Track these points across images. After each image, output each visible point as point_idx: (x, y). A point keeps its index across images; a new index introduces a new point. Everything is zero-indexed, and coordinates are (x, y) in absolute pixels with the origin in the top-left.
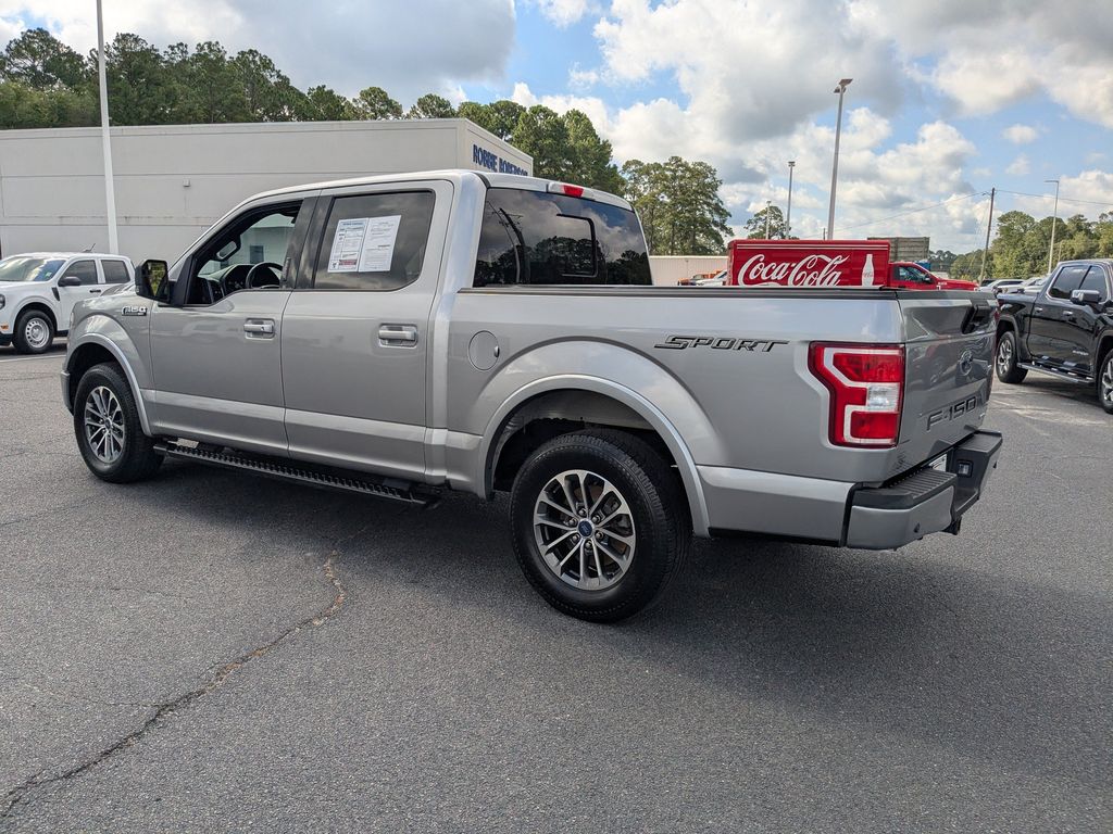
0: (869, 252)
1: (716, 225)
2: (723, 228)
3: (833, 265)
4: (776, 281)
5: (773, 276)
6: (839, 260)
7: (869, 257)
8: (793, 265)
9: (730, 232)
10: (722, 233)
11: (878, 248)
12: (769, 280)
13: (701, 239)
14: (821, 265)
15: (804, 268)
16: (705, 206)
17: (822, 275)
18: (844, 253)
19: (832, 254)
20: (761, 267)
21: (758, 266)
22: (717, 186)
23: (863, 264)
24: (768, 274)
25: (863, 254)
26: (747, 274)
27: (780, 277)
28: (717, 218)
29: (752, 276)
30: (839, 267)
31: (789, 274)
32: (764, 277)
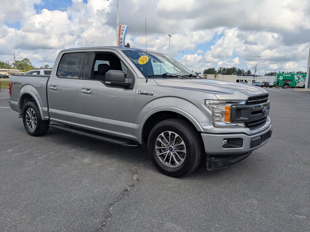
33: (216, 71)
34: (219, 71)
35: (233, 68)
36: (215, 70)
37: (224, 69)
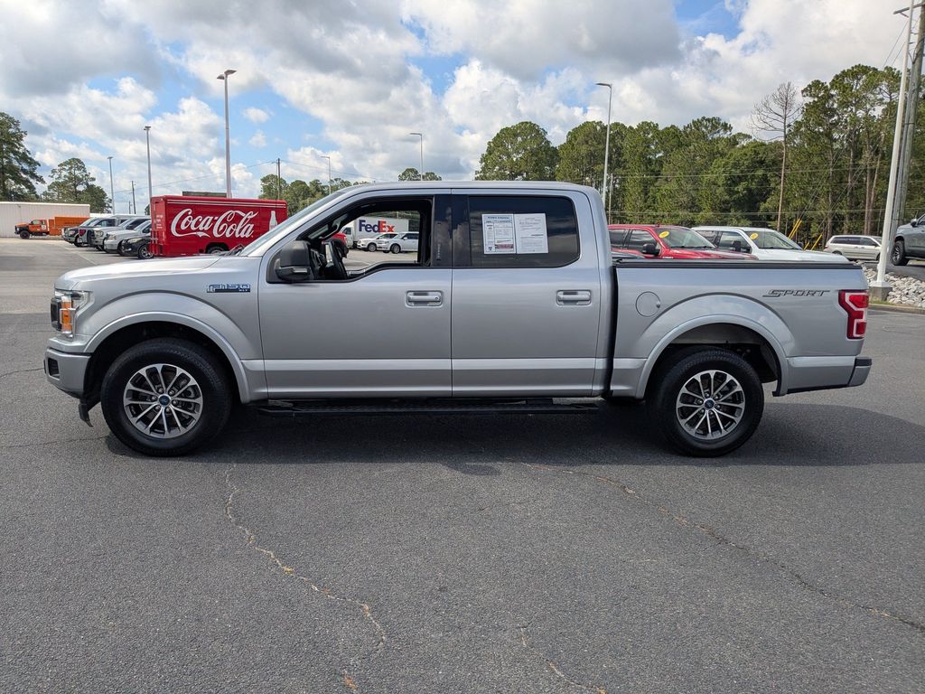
0: (272, 209)
1: (25, 172)
2: (33, 176)
3: (247, 219)
4: (203, 231)
5: (201, 227)
6: (251, 215)
7: (273, 213)
8: (216, 218)
9: (40, 179)
10: (33, 182)
11: (279, 206)
12: (198, 230)
13: (12, 185)
14: (237, 219)
15: (224, 221)
16: (12, 155)
17: (239, 227)
18: (254, 209)
19: (246, 210)
20: (190, 219)
21: (187, 219)
22: (21, 136)
23: (269, 219)
24: (196, 225)
25: (269, 210)
26: (178, 226)
27: (206, 228)
28: (26, 167)
29: (183, 227)
30: (252, 221)
31: (213, 226)
32: (193, 228)
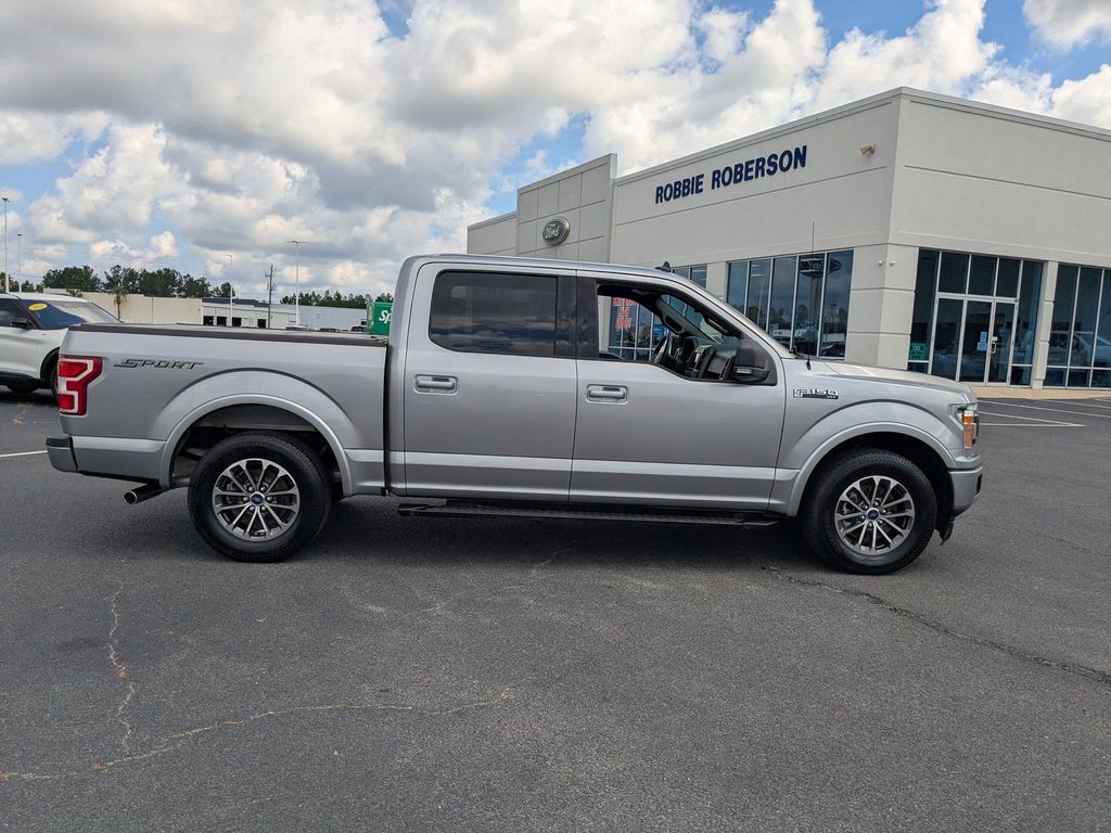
33: (96, 279)
34: (108, 277)
35: (167, 270)
36: (93, 274)
37: (132, 275)
